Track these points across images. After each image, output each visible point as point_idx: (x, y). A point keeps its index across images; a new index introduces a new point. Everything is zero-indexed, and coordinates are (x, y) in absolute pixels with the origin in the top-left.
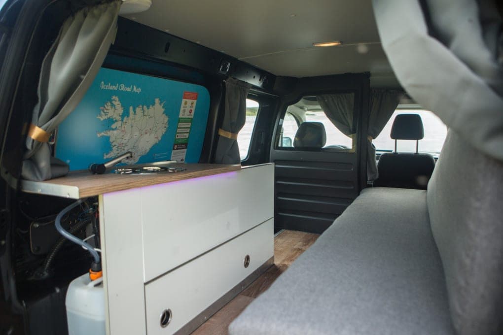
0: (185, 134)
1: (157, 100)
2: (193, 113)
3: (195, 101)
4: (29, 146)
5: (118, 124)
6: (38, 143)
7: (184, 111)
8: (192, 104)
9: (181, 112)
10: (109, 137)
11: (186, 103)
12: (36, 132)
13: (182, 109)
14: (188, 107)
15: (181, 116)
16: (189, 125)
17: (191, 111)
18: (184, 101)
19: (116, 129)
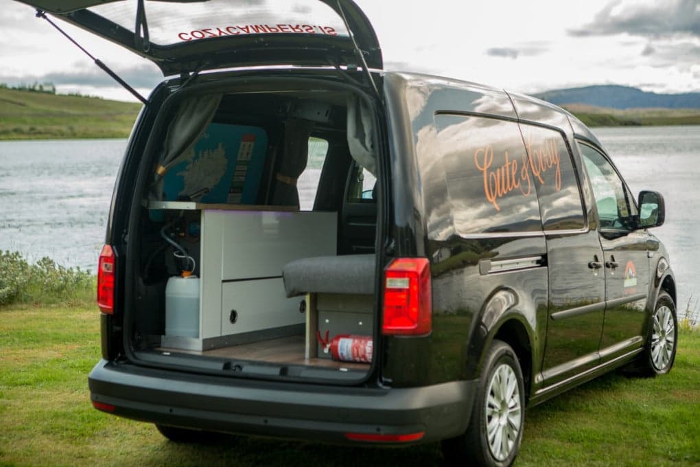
0: (241, 178)
1: (220, 145)
2: (250, 156)
3: (252, 144)
4: (156, 178)
5: (190, 166)
6: (161, 176)
7: (242, 153)
8: (250, 146)
9: (239, 155)
10: (183, 177)
11: (244, 146)
12: (161, 170)
13: (240, 151)
14: (246, 150)
15: (239, 159)
16: (245, 168)
17: (248, 154)
18: (243, 143)
19: (188, 170)
